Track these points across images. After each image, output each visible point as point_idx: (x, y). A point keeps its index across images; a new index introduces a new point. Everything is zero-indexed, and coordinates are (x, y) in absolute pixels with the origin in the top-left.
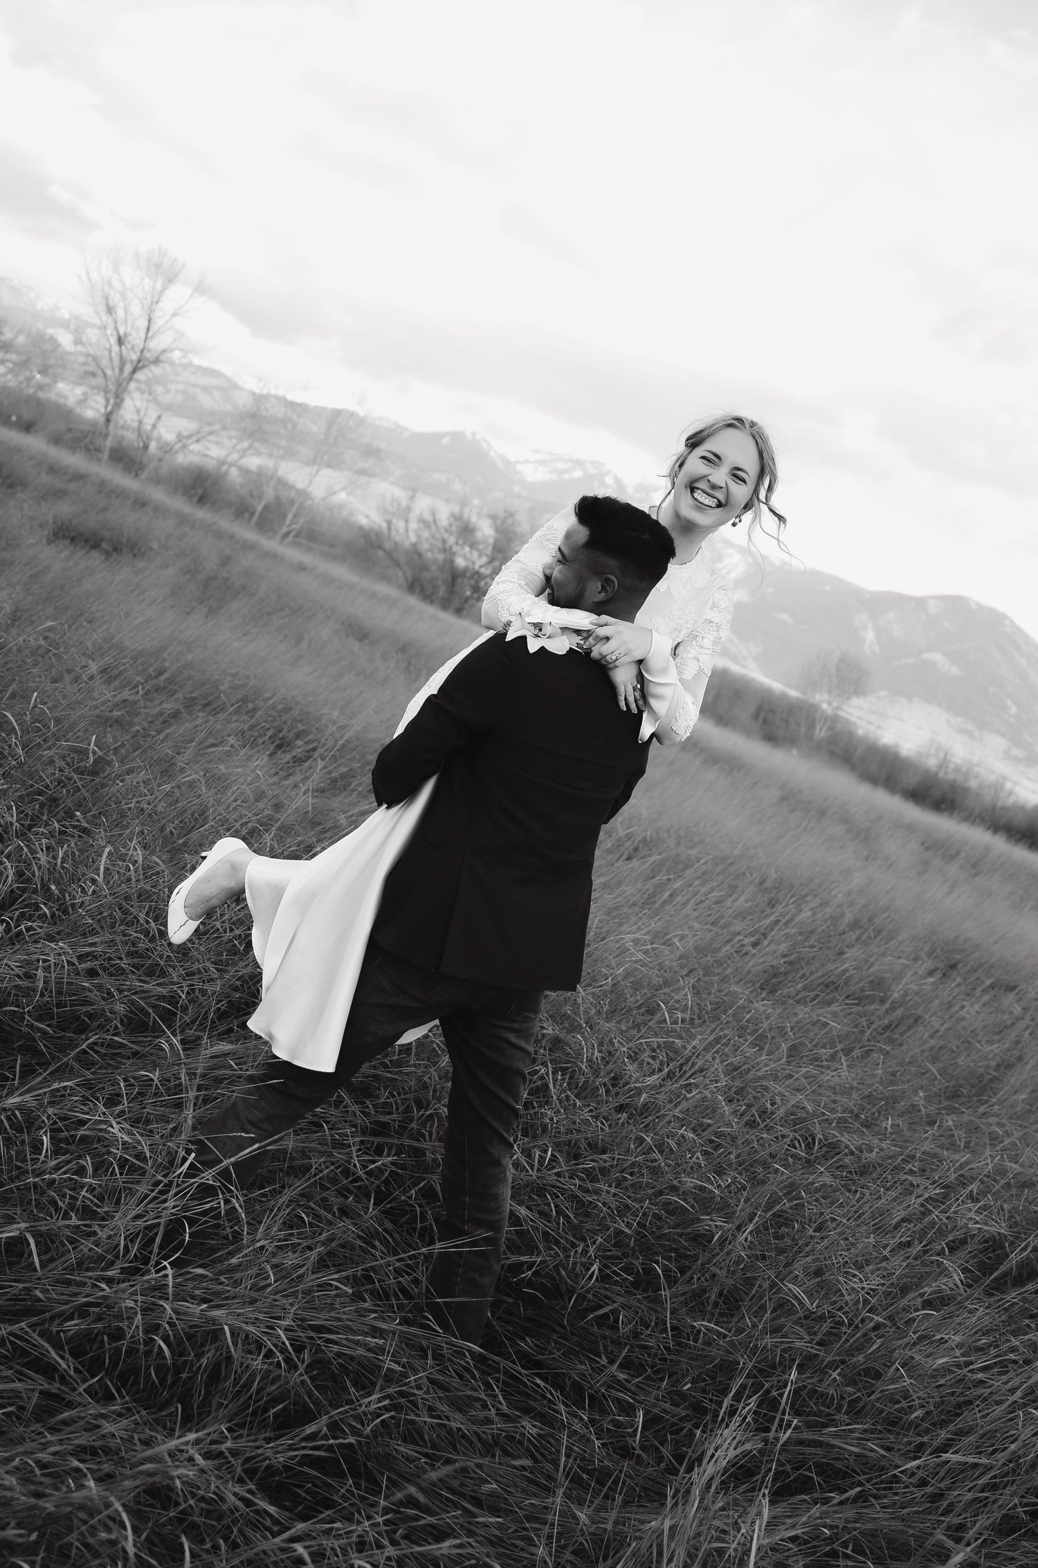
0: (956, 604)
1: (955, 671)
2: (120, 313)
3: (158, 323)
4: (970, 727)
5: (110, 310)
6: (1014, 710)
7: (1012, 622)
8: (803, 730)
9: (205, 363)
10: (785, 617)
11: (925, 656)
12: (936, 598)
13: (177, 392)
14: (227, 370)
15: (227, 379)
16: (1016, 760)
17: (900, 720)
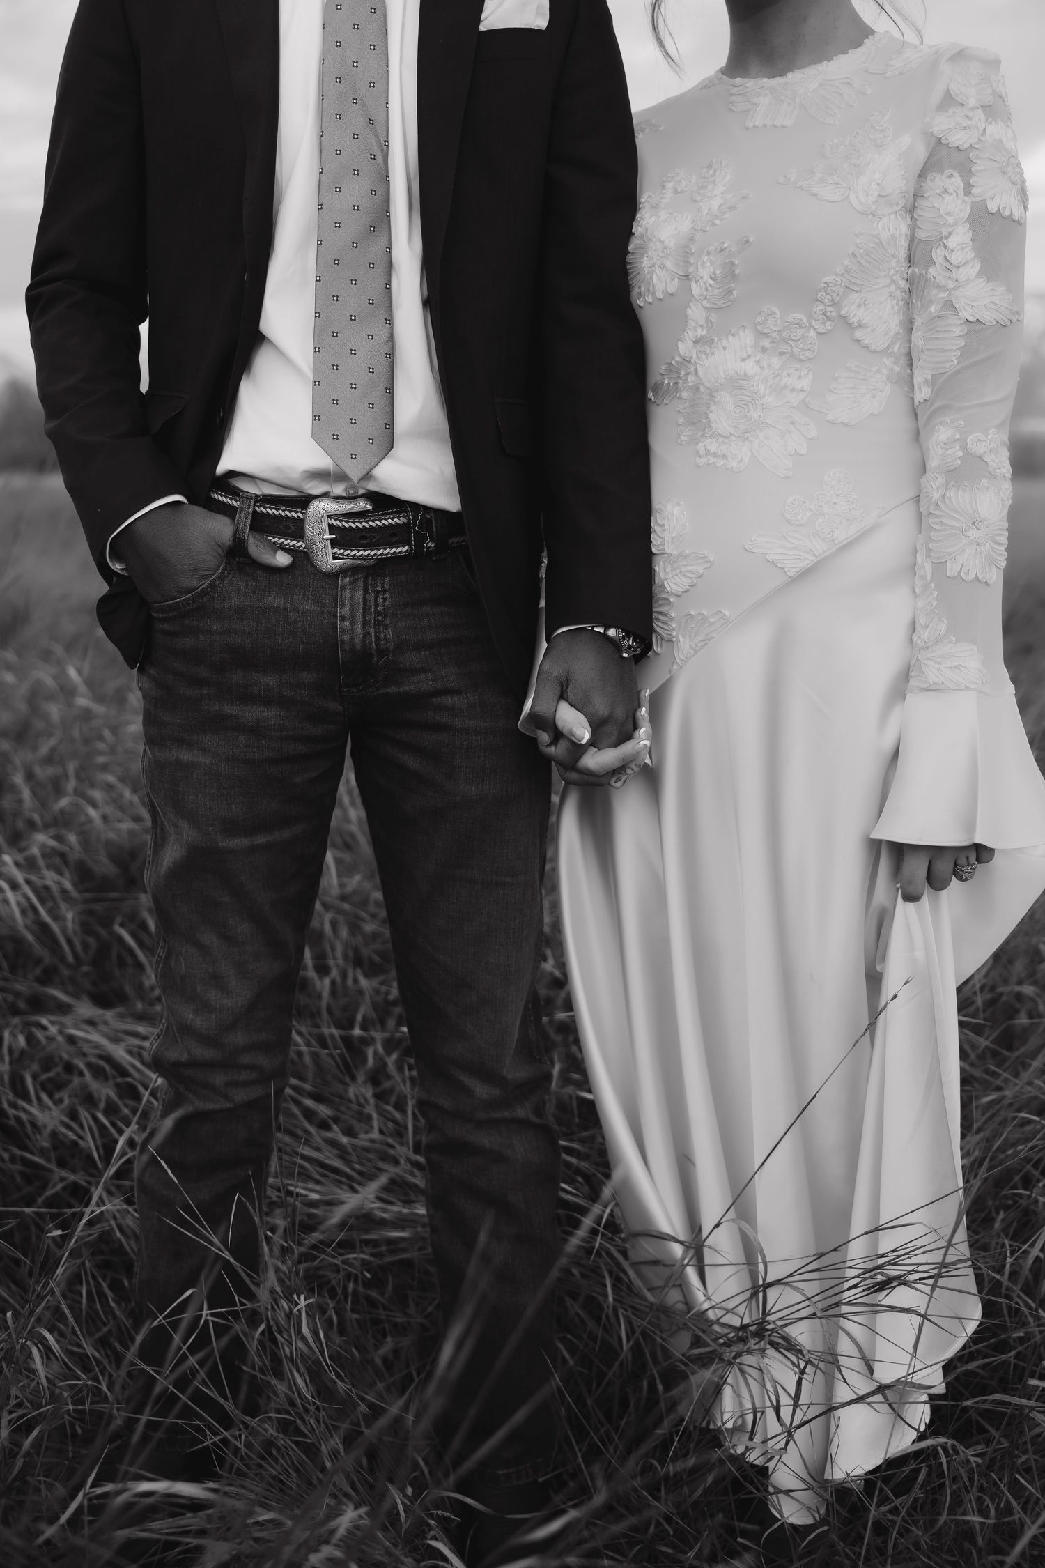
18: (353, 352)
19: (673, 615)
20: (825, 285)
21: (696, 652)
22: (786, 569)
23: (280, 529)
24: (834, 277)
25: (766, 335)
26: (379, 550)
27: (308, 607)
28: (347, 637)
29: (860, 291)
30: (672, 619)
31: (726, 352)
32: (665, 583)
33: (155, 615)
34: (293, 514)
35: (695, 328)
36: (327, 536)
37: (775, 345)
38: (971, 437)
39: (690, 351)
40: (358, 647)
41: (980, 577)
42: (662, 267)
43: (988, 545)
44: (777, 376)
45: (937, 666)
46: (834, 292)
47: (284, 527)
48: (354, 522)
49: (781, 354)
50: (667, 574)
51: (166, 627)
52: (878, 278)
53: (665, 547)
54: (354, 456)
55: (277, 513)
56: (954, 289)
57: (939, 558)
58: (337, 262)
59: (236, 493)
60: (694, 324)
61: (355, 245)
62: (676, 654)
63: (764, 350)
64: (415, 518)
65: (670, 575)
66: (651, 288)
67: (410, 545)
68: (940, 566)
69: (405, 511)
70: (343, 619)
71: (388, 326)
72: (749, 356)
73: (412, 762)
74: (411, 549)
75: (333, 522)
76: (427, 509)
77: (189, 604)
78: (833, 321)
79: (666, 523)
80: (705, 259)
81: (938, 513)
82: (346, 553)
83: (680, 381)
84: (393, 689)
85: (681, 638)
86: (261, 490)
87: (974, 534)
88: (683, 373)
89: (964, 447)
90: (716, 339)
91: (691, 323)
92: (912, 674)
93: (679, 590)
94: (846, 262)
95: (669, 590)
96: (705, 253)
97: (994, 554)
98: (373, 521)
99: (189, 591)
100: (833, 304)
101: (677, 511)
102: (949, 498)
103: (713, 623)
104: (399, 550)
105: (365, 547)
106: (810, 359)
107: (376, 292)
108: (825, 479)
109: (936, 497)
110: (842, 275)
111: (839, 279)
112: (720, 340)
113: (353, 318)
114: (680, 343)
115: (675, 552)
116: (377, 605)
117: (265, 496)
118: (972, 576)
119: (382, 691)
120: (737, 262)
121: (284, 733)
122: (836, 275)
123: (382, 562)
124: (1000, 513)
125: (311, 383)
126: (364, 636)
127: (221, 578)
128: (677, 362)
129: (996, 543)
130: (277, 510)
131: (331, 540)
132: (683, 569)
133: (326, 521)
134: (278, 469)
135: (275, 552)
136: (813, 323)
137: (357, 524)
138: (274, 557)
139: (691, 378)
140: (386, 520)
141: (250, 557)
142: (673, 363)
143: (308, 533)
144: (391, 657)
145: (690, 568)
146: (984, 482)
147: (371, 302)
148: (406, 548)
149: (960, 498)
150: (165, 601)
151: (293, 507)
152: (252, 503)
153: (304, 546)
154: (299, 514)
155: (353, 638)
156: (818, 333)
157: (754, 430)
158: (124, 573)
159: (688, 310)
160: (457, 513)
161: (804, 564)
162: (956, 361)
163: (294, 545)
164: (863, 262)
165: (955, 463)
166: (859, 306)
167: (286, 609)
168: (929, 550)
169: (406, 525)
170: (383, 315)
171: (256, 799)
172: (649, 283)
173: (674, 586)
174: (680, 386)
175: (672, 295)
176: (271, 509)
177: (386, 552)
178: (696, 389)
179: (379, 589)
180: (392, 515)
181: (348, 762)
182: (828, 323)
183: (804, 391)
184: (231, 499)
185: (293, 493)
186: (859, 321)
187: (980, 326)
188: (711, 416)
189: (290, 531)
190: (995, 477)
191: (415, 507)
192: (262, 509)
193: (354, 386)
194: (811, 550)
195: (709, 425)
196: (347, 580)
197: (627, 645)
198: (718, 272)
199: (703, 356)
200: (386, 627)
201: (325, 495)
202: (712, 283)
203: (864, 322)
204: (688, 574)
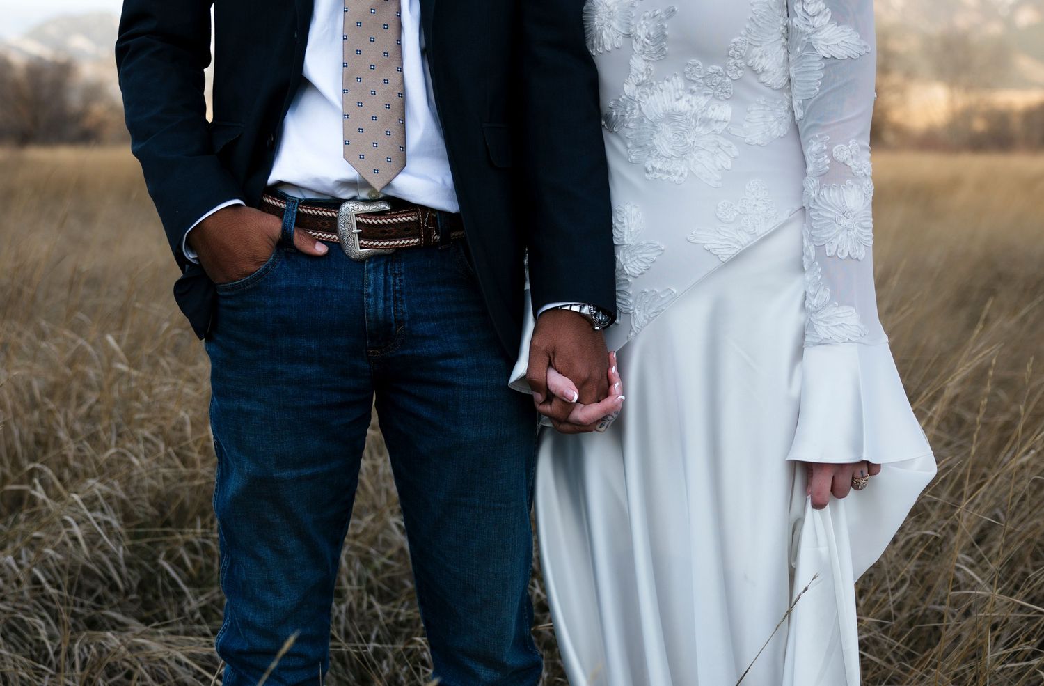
18: (373, 93)
19: (631, 293)
20: (734, 45)
21: (649, 321)
22: (720, 256)
23: (318, 226)
24: (740, 38)
25: (694, 82)
26: (396, 241)
27: (341, 286)
28: (372, 310)
29: (761, 46)
30: (630, 296)
31: (664, 92)
32: (625, 267)
33: (221, 294)
34: (329, 213)
35: (637, 75)
36: (355, 230)
37: (701, 88)
38: (835, 148)
39: (633, 92)
40: (381, 318)
41: (852, 255)
42: (610, 27)
43: (856, 231)
44: (705, 111)
45: (826, 325)
46: (741, 49)
47: (322, 223)
48: (376, 220)
49: (706, 95)
50: (626, 260)
51: (229, 302)
52: (772, 34)
53: (625, 239)
54: (376, 171)
55: (316, 213)
56: (812, 33)
57: (819, 242)
58: (359, 24)
59: (283, 197)
60: (636, 72)
61: (373, 11)
62: (633, 324)
63: (692, 92)
64: (424, 217)
65: (629, 261)
66: (601, 42)
67: (420, 237)
68: (821, 248)
69: (416, 211)
70: (369, 295)
71: (399, 72)
72: (681, 97)
73: (425, 412)
74: (421, 240)
75: (360, 219)
76: (433, 210)
77: (248, 285)
78: (743, 70)
79: (625, 221)
80: (642, 22)
81: (816, 208)
82: (370, 244)
83: (627, 114)
84: (408, 352)
85: (636, 311)
86: (304, 196)
87: (844, 222)
88: (629, 108)
89: (831, 156)
90: (654, 83)
91: (634, 71)
92: (807, 332)
93: (636, 272)
94: (747, 26)
95: (628, 272)
96: (642, 18)
97: (862, 237)
98: (391, 219)
99: (247, 275)
100: (741, 57)
101: (634, 211)
102: (823, 196)
103: (663, 299)
104: (411, 242)
105: (385, 239)
106: (727, 99)
107: (390, 47)
108: (747, 187)
109: (813, 195)
110: (746, 36)
111: (744, 39)
112: (658, 84)
113: (372, 67)
114: (625, 85)
115: (632, 243)
116: (395, 285)
117: (306, 200)
118: (845, 255)
119: (400, 353)
120: (666, 26)
121: (323, 385)
122: (741, 36)
123: (399, 251)
124: (864, 204)
125: (342, 117)
126: (385, 310)
127: (273, 264)
128: (623, 99)
129: (862, 227)
130: (316, 210)
131: (359, 233)
132: (639, 256)
133: (354, 219)
134: (317, 180)
135: (315, 243)
136: (728, 72)
137: (379, 221)
138: (314, 248)
139: (636, 112)
140: (401, 218)
141: (295, 247)
142: (620, 100)
143: (340, 228)
144: (406, 326)
145: (645, 255)
146: (849, 181)
147: (386, 54)
148: (417, 240)
149: (831, 196)
150: (230, 282)
151: (328, 208)
152: (296, 205)
153: (337, 238)
154: (333, 214)
155: (376, 311)
156: (732, 79)
157: (690, 152)
158: (195, 262)
159: (631, 60)
160: (456, 214)
161: (733, 252)
162: (818, 89)
163: (329, 238)
164: (760, 24)
165: (825, 169)
166: (761, 57)
167: (323, 289)
168: (812, 236)
169: (417, 222)
170: (395, 65)
171: (302, 438)
172: (600, 38)
173: (632, 270)
174: (626, 118)
175: (618, 48)
176: (311, 209)
177: (401, 243)
178: (641, 120)
179: (396, 272)
180: (405, 214)
181: (374, 412)
182: (739, 72)
183: (726, 122)
184: (279, 202)
185: (328, 198)
186: (763, 68)
187: (834, 61)
188: (655, 142)
189: (326, 227)
190: (858, 177)
191: (424, 208)
192: (304, 210)
193: (374, 119)
194: (738, 241)
195: (653, 148)
196: (372, 265)
197: (598, 320)
198: (652, 33)
199: (645, 96)
200: (402, 302)
201: (354, 199)
202: (648, 41)
203: (766, 68)
204: (643, 260)
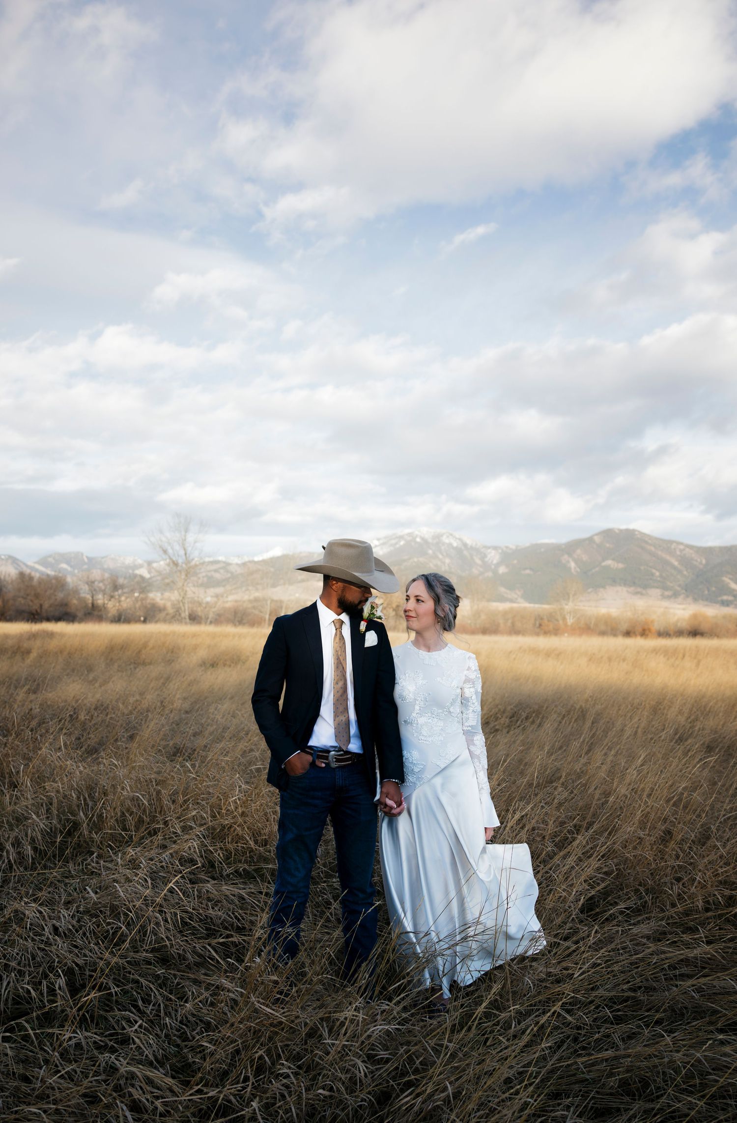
0: (608, 534)
1: (621, 566)
2: (170, 551)
3: (189, 550)
4: (639, 590)
5: (165, 552)
6: (657, 574)
7: (639, 531)
8: (561, 622)
9: (211, 559)
10: (528, 571)
11: (604, 564)
12: (597, 534)
13: (203, 577)
14: (221, 558)
15: (224, 562)
16: (669, 597)
17: (603, 599)
18: (342, 720)
20: (447, 705)
21: (421, 785)
22: (440, 767)
27: (329, 776)
29: (453, 706)
31: (425, 717)
36: (333, 760)
39: (415, 715)
44: (436, 723)
49: (437, 718)
50: (414, 767)
53: (413, 761)
55: (322, 755)
59: (313, 750)
62: (416, 786)
63: (433, 718)
64: (352, 755)
67: (351, 762)
70: (336, 778)
72: (430, 719)
76: (356, 753)
77: (301, 776)
82: (337, 764)
84: (347, 795)
85: (417, 782)
86: (318, 749)
91: (416, 709)
98: (345, 756)
103: (425, 779)
105: (342, 762)
108: (448, 746)
112: (423, 714)
115: (415, 763)
116: (343, 775)
119: (344, 795)
120: (427, 698)
126: (342, 783)
127: (309, 771)
132: (418, 767)
133: (334, 756)
134: (323, 745)
137: (341, 757)
138: (321, 765)
141: (315, 765)
144: (347, 787)
150: (295, 775)
151: (326, 753)
152: (316, 752)
155: (339, 783)
156: (444, 714)
157: (432, 735)
159: (415, 706)
160: (362, 753)
163: (326, 762)
167: (323, 777)
169: (350, 757)
177: (347, 763)
178: (417, 724)
179: (344, 771)
180: (348, 755)
182: (446, 712)
183: (442, 726)
185: (326, 750)
186: (453, 712)
189: (325, 759)
192: (319, 754)
196: (337, 769)
197: (398, 783)
199: (419, 717)
200: (346, 780)
201: (334, 751)
